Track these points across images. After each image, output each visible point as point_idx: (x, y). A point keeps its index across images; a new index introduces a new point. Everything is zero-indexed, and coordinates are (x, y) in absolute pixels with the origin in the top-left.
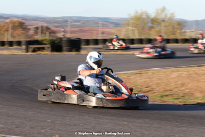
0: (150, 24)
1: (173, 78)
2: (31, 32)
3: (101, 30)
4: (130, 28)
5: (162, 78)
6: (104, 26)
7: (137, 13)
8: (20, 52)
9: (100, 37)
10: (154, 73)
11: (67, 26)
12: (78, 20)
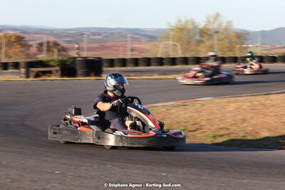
0: (198, 37)
1: (231, 112)
2: (34, 50)
3: (129, 46)
4: (171, 43)
5: (215, 111)
6: (134, 40)
7: (180, 21)
8: (17, 78)
9: (129, 56)
10: (203, 105)
11: (82, 41)
12: (98, 32)
